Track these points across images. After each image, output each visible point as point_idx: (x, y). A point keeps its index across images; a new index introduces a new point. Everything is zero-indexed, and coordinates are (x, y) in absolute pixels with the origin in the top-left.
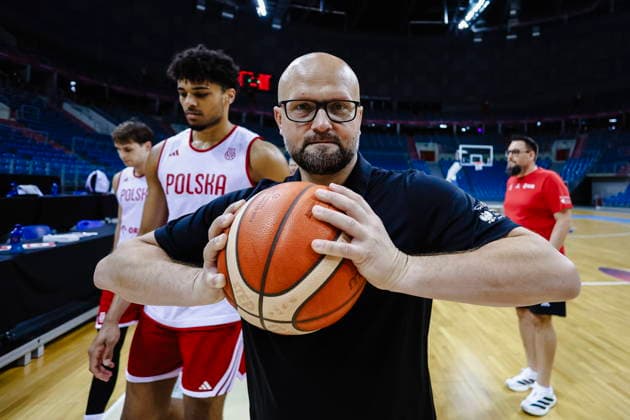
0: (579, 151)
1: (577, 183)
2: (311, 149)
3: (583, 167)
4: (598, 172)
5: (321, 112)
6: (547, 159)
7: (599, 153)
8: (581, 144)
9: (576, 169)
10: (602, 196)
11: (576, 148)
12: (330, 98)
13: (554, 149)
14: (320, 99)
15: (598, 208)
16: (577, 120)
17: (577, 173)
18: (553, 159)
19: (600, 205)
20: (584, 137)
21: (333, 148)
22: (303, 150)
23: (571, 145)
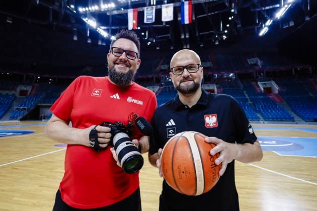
0: (33, 92)
1: (33, 108)
2: (182, 84)
3: (35, 100)
4: (43, 103)
5: (185, 70)
6: (13, 94)
7: (44, 94)
8: (35, 89)
9: (32, 101)
10: (46, 114)
11: (31, 90)
12: (188, 64)
13: (18, 89)
14: (184, 66)
15: (43, 120)
16: (33, 76)
17: (32, 103)
18: (17, 95)
19: (44, 119)
20: (36, 85)
21: (191, 83)
22: (179, 85)
23: (29, 88)
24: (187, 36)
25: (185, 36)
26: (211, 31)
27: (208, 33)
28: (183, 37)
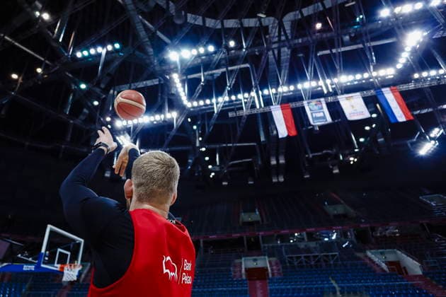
24: (282, 161)
25: (278, 160)
26: (324, 152)
27: (320, 154)
28: (274, 162)
